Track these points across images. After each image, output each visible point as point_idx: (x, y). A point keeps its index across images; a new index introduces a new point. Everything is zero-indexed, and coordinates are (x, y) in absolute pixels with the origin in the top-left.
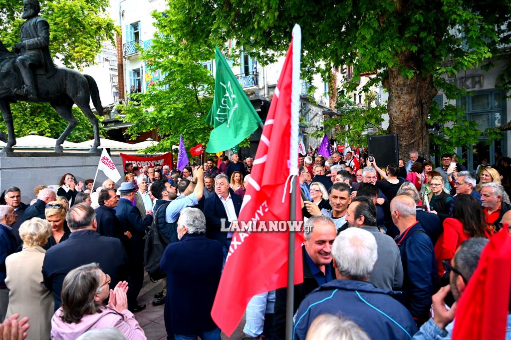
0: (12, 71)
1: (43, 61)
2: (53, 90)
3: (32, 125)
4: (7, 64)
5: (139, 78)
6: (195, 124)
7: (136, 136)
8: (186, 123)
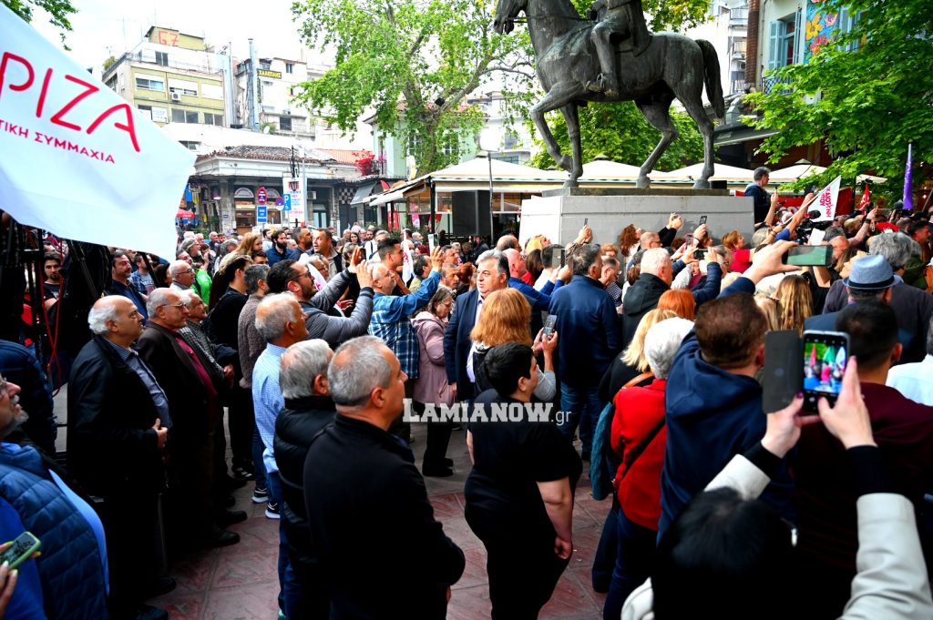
0: (585, 51)
1: (631, 27)
2: (643, 76)
3: (597, 144)
4: (579, 41)
5: (791, 35)
6: (928, 120)
7: (780, 156)
8: (903, 122)
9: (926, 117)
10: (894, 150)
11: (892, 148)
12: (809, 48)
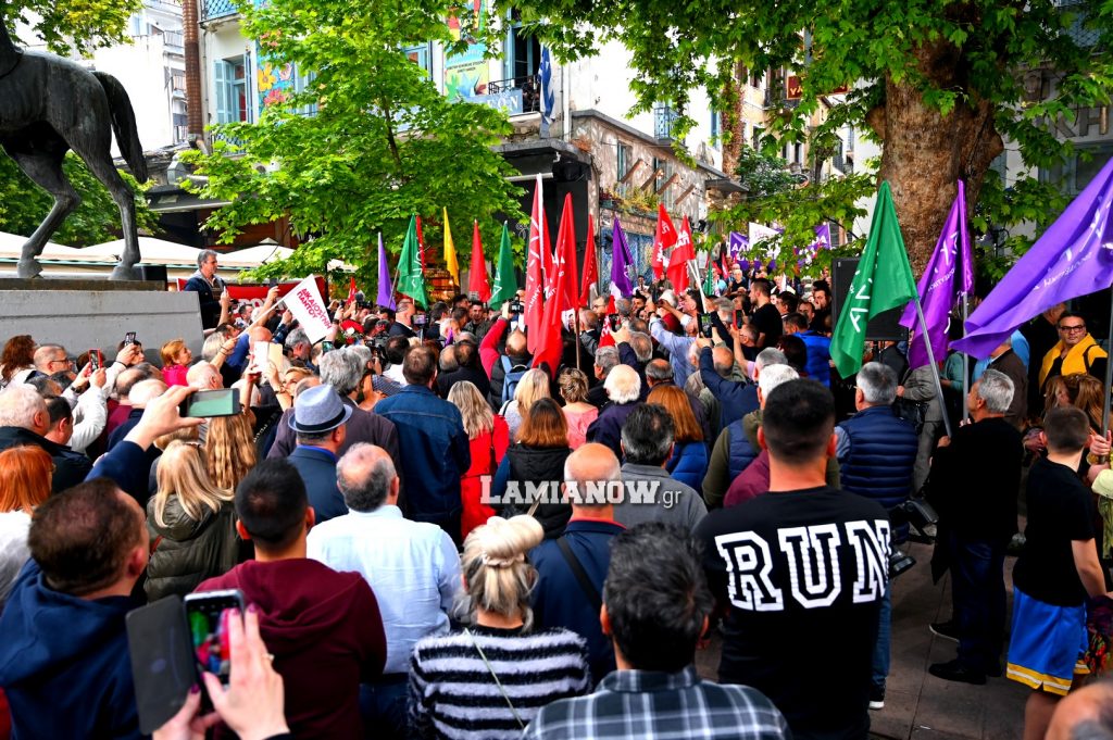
2: (11, 111)
5: (240, 81)
6: (387, 206)
7: (234, 234)
8: (364, 205)
9: (385, 202)
10: (359, 237)
11: (356, 234)
12: (263, 102)
